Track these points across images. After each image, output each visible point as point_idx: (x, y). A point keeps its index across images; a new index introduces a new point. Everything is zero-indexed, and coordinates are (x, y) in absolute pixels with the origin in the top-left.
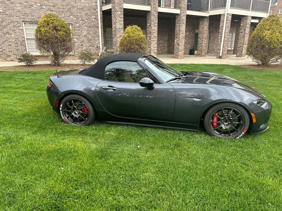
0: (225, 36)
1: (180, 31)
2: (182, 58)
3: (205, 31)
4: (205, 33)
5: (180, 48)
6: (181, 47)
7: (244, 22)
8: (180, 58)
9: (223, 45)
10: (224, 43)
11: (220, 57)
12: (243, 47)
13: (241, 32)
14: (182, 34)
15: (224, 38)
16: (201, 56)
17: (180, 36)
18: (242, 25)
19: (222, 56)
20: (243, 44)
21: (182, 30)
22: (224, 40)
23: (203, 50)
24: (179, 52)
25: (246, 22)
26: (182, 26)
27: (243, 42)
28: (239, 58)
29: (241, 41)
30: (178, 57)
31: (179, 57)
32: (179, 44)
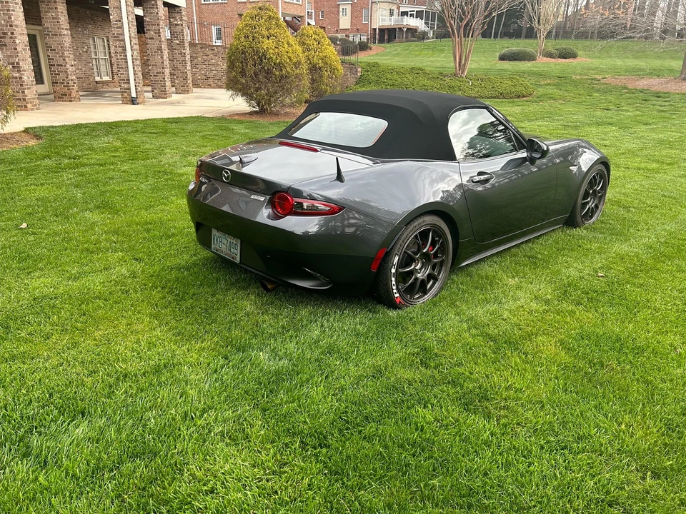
0: (132, 47)
1: (11, 26)
2: (37, 109)
3: (63, 29)
4: (64, 35)
5: (25, 78)
6: (25, 73)
7: (151, 13)
8: (32, 109)
9: (134, 68)
10: (134, 65)
11: (133, 101)
12: (164, 73)
13: (151, 38)
14: (19, 37)
15: (132, 50)
16: (71, 101)
17: (17, 42)
18: (148, 19)
19: (137, 98)
20: (163, 68)
21: (16, 23)
22: (132, 56)
23: (71, 83)
24: (26, 91)
25: (157, 13)
26: (14, 11)
27: (162, 63)
28: (161, 100)
29: (155, 59)
30: (26, 106)
31: (29, 106)
32: (19, 67)
